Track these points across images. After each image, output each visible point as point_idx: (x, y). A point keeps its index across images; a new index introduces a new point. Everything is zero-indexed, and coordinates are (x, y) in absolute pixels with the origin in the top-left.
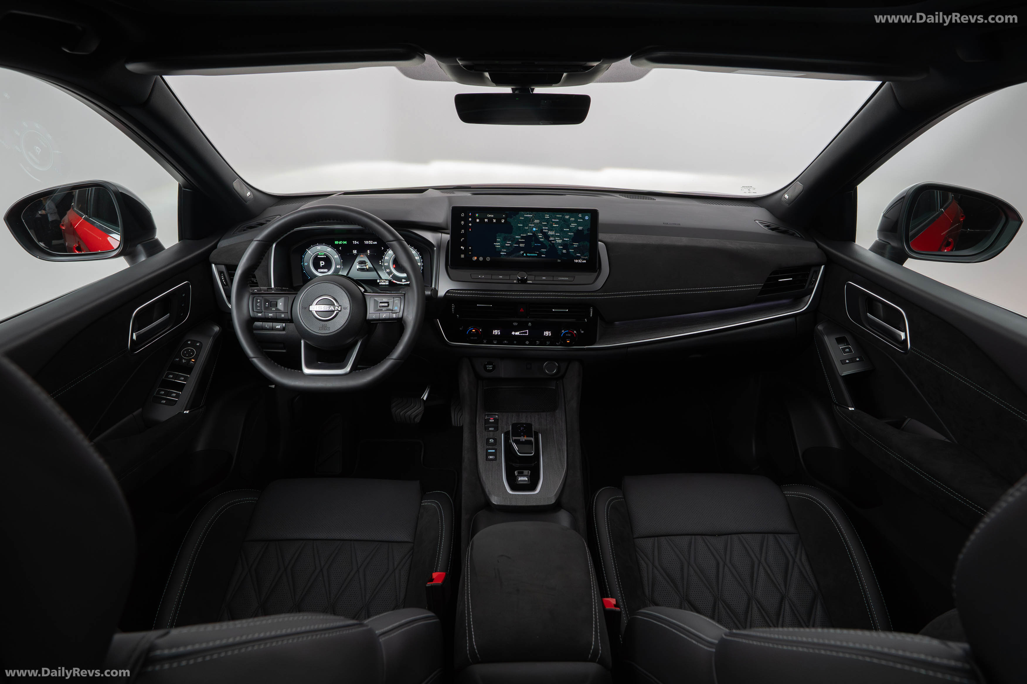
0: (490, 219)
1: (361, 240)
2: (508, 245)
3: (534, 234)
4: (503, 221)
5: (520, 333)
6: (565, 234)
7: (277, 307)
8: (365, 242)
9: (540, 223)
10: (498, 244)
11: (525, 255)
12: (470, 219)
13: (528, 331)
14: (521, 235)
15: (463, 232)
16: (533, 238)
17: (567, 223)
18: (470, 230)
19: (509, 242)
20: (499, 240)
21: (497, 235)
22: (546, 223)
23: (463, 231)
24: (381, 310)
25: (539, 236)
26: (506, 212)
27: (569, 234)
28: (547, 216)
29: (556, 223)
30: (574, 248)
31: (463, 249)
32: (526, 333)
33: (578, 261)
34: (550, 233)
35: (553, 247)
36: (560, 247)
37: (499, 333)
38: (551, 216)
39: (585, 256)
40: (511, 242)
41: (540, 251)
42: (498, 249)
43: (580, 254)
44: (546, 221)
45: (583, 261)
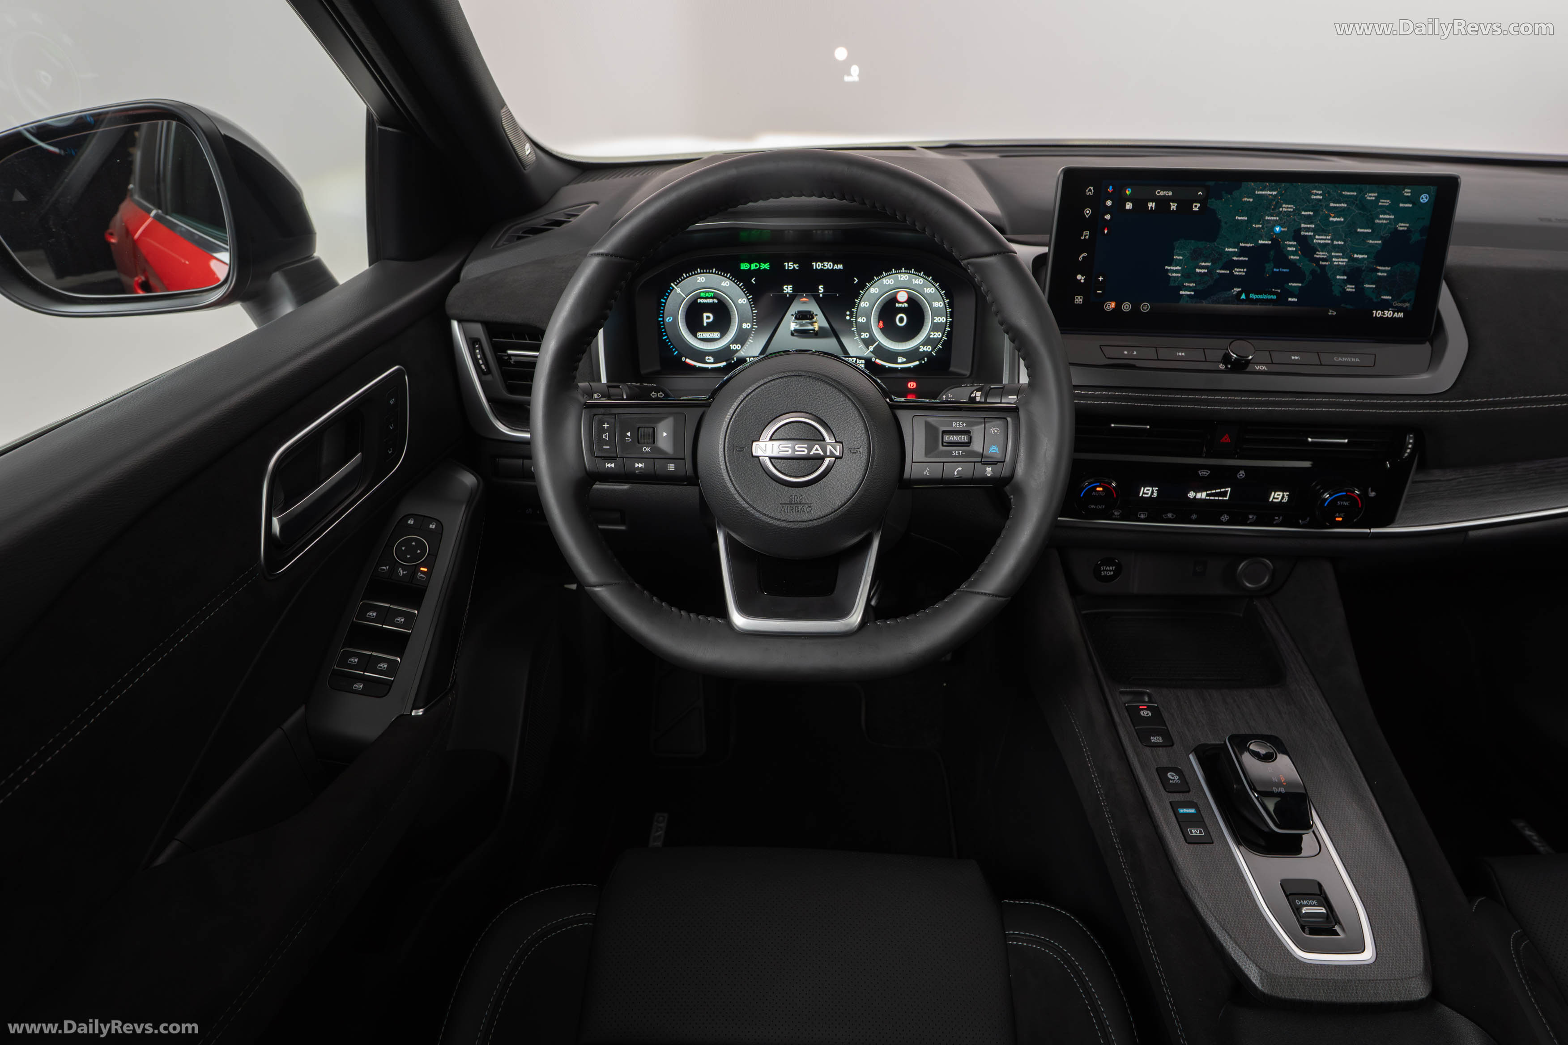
0: (1163, 203)
1: (805, 262)
2: (1203, 271)
3: (1277, 243)
4: (1196, 206)
5: (1208, 495)
6: (1358, 242)
7: (654, 442)
8: (814, 264)
9: (1297, 212)
10: (1175, 268)
11: (1243, 296)
12: (1109, 203)
13: (1229, 489)
14: (1241, 245)
15: (1087, 237)
16: (1272, 252)
17: (1368, 212)
18: (1106, 232)
19: (1207, 264)
20: (1181, 258)
21: (1177, 244)
22: (1312, 213)
23: (1086, 235)
24: (949, 454)
25: (1289, 249)
26: (1209, 183)
27: (1371, 241)
28: (1317, 195)
29: (1339, 212)
30: (1378, 281)
31: (1082, 281)
32: (1224, 494)
33: (1384, 314)
35: (1321, 277)
36: (1341, 277)
37: (1155, 495)
38: (1329, 193)
39: (1404, 301)
40: (1210, 264)
41: (1286, 286)
42: (1175, 281)
43: (1390, 296)
44: (1313, 206)
45: (1396, 315)
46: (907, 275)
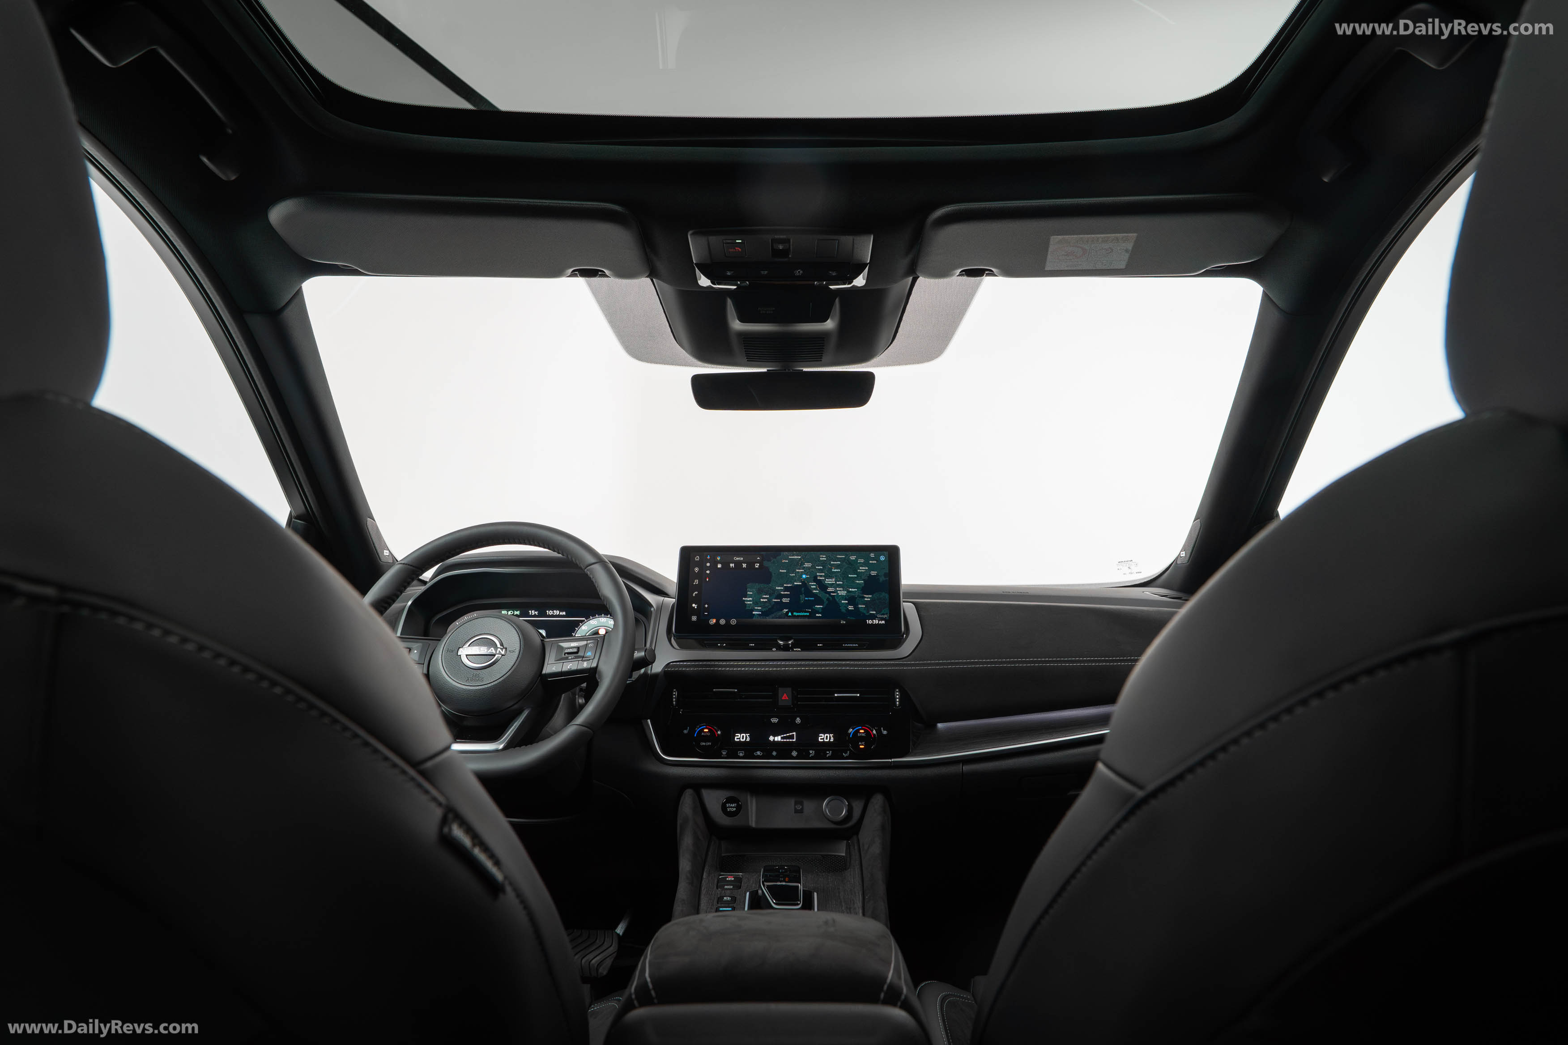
0: (738, 564)
1: (543, 610)
2: (765, 600)
3: (805, 584)
4: (757, 565)
5: (782, 738)
6: (850, 583)
9: (813, 567)
10: (748, 599)
11: (790, 614)
12: (708, 565)
13: (795, 733)
14: (785, 585)
15: (697, 583)
16: (803, 589)
17: (853, 567)
18: (707, 580)
19: (767, 596)
20: (751, 593)
21: (748, 585)
22: (822, 568)
25: (812, 587)
26: (762, 553)
27: (857, 582)
28: (823, 558)
29: (837, 567)
30: (866, 603)
31: (696, 607)
32: (792, 737)
33: (873, 622)
34: (828, 581)
35: (833, 602)
36: (845, 602)
37: (747, 739)
38: (830, 556)
39: (883, 614)
40: (768, 596)
41: (814, 607)
42: (749, 607)
43: (875, 611)
44: (822, 564)
45: (880, 622)
46: (605, 618)
